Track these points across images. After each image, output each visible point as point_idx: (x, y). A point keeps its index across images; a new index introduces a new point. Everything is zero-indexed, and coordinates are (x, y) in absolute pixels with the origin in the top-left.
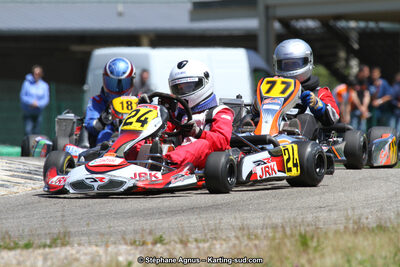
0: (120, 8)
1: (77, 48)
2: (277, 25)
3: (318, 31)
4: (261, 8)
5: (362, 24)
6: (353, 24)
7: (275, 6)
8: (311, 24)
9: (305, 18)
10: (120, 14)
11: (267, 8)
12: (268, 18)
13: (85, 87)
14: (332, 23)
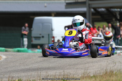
0: (46, 5)
1: (32, 17)
2: (92, 10)
3: (105, 12)
4: (87, 4)
5: (119, 10)
6: (116, 10)
7: (92, 4)
8: (103, 9)
9: (101, 8)
10: (45, 7)
11: (89, 4)
12: (90, 8)
13: (32, 29)
14: (110, 9)
